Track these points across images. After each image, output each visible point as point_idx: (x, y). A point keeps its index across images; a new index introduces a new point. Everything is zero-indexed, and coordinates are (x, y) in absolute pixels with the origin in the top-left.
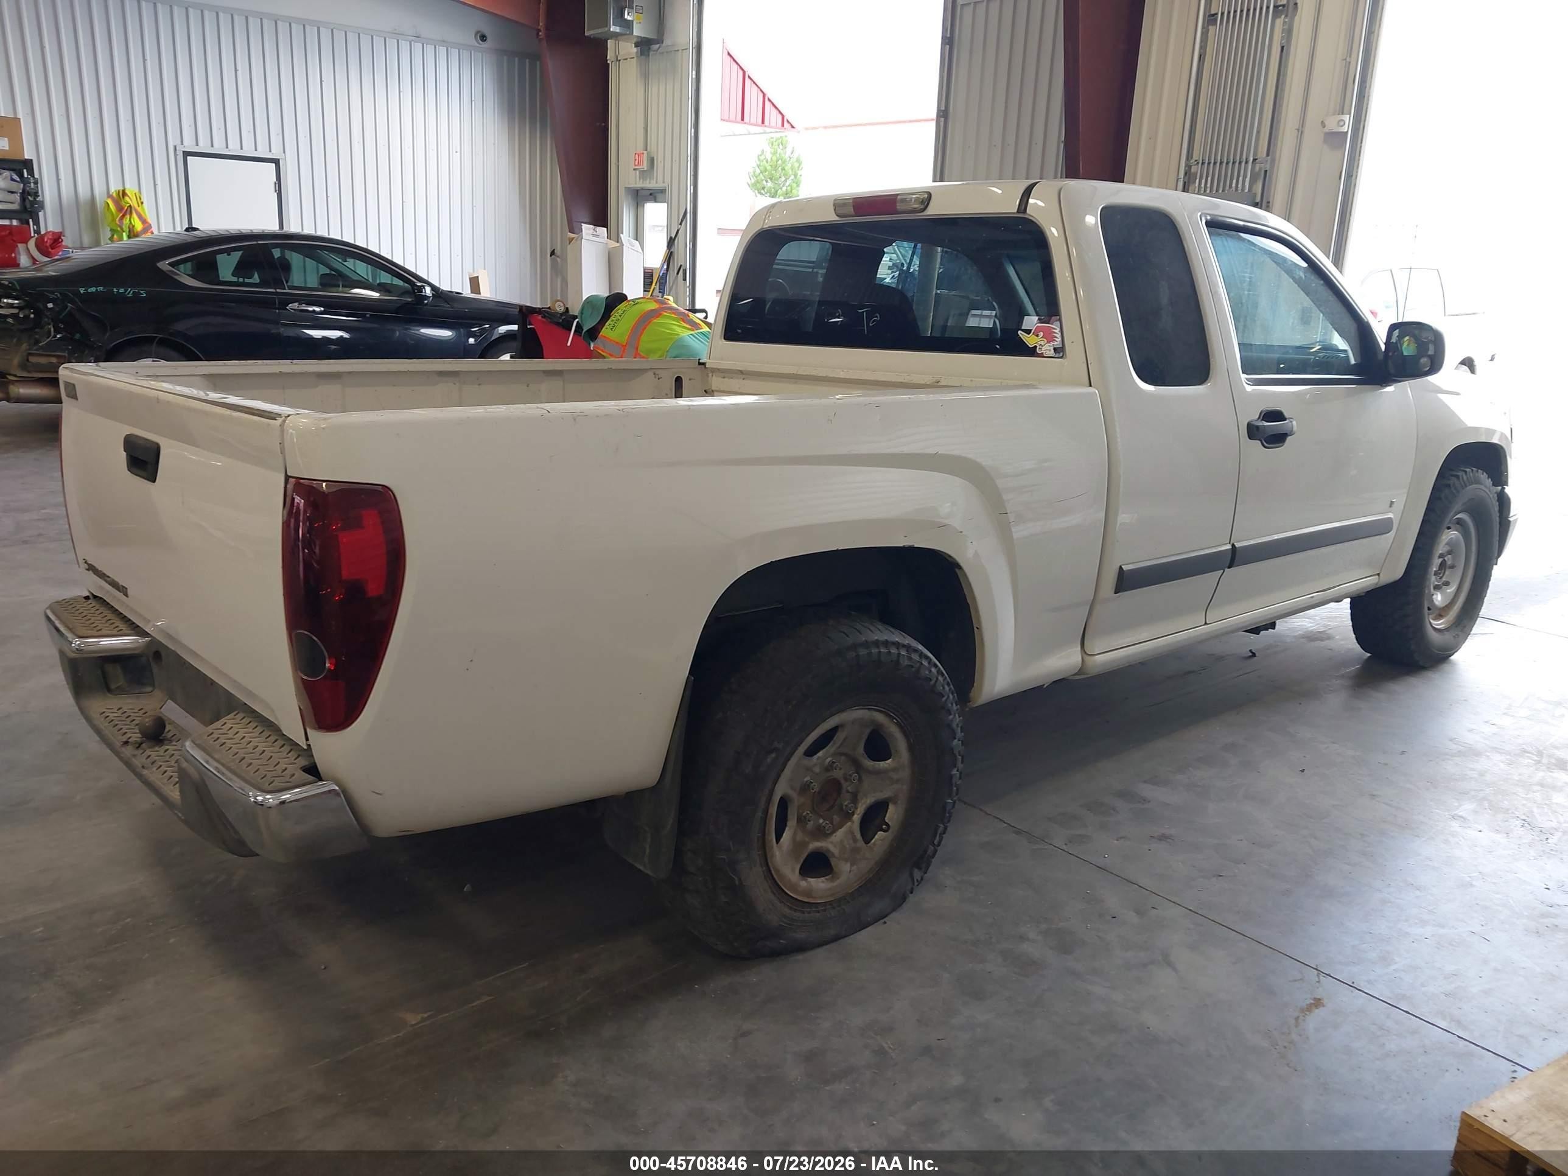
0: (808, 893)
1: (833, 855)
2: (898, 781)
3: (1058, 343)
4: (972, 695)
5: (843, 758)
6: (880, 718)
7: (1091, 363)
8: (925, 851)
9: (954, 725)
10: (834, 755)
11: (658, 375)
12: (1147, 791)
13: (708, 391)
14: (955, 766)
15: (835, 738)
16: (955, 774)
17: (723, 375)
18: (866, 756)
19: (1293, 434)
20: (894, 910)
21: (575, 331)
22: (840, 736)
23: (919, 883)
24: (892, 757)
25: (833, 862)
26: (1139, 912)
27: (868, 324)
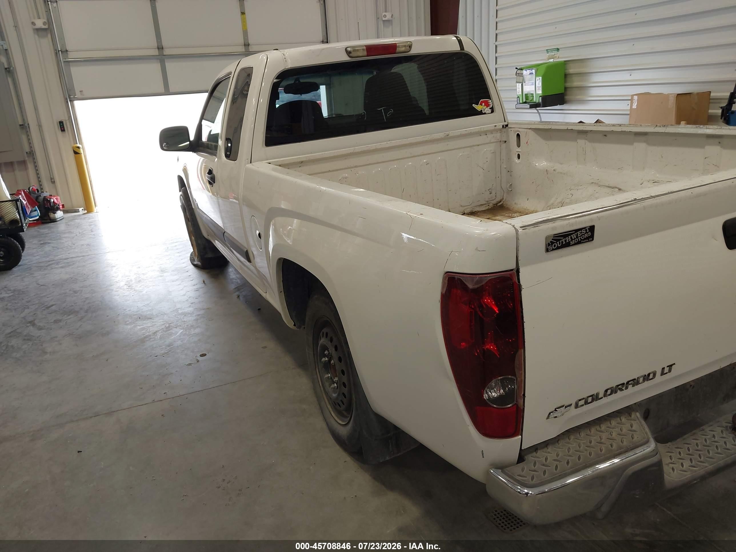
27: (386, 116)
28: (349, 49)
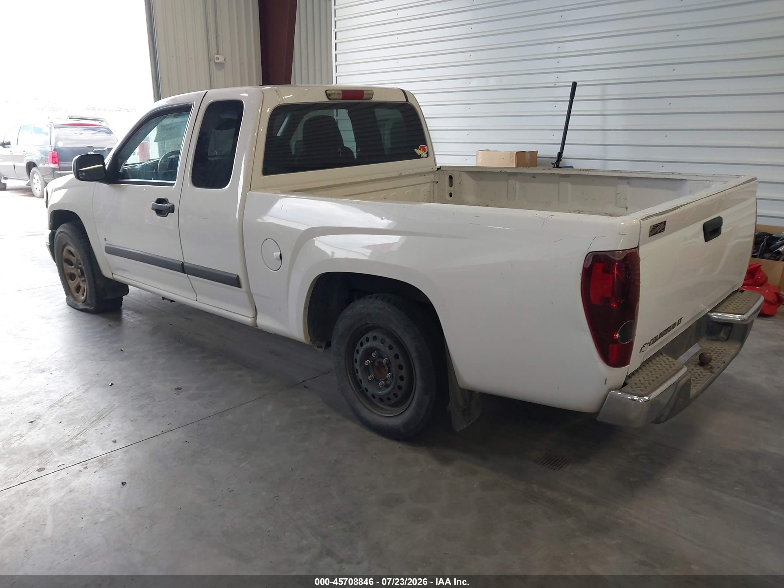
28: (328, 92)
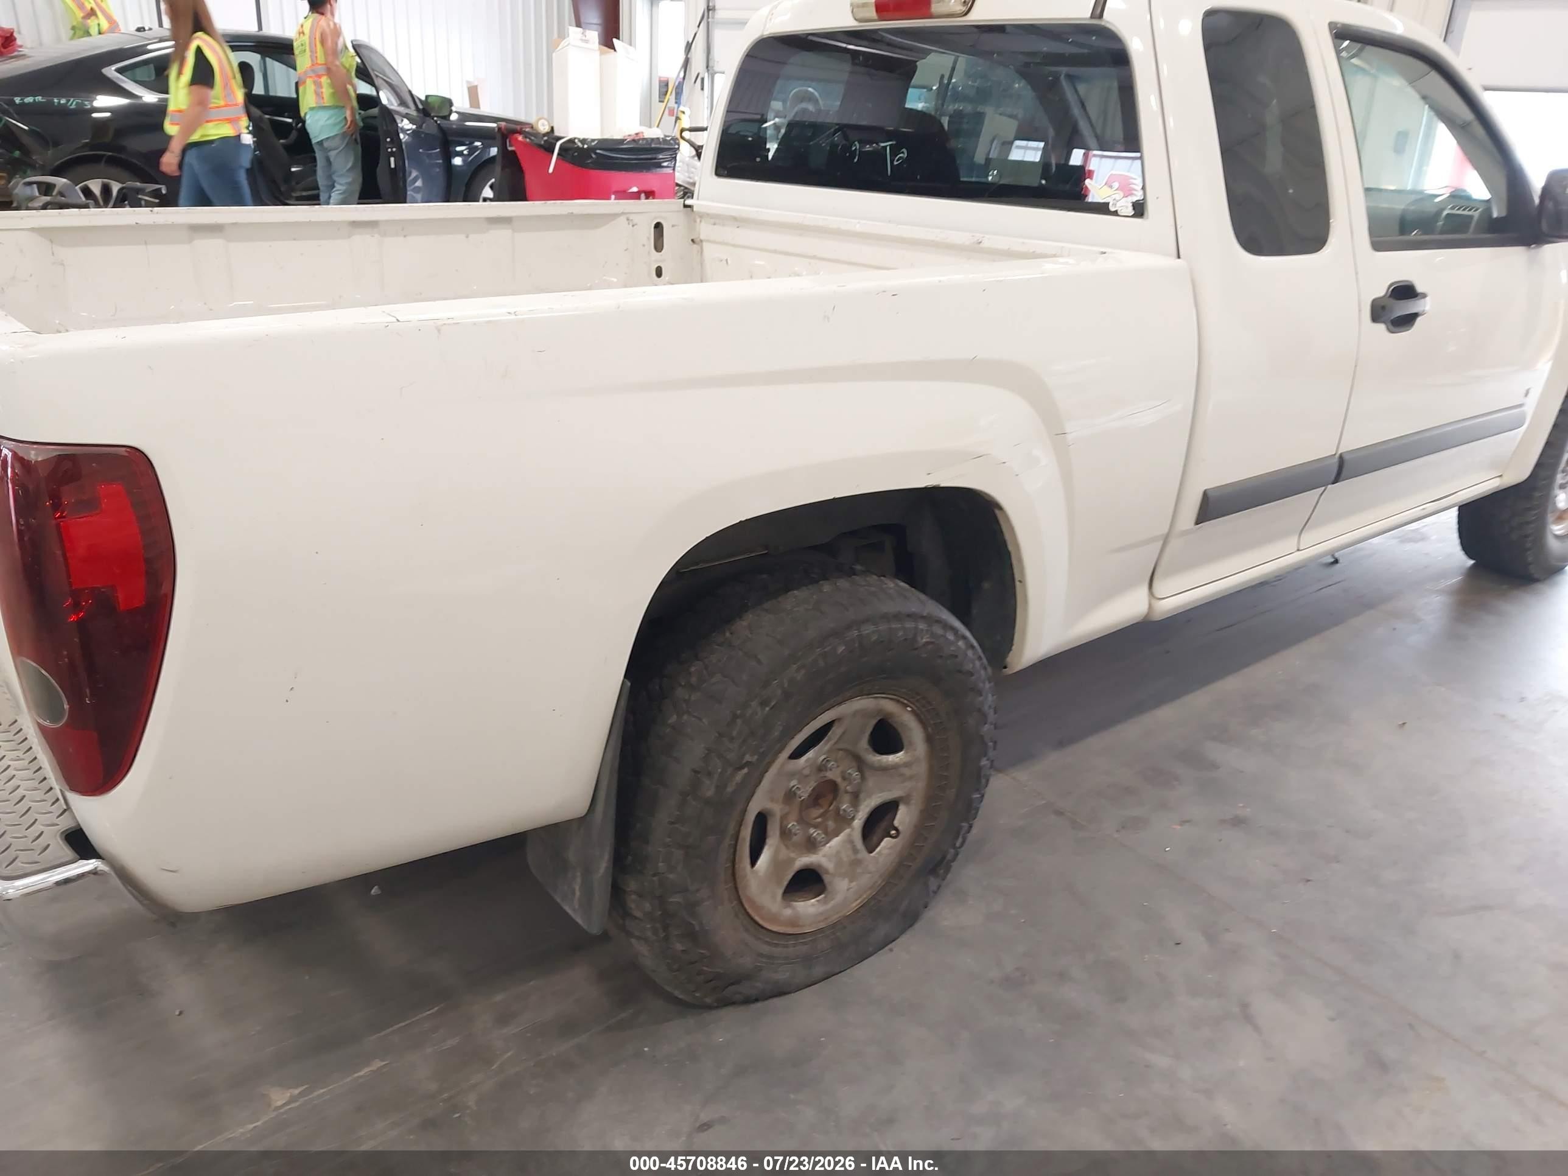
0: (793, 922)
1: (827, 872)
2: (911, 778)
3: (1138, 196)
4: (1009, 659)
5: (841, 752)
6: (889, 706)
7: (1181, 227)
8: (944, 858)
9: (986, 708)
10: (829, 751)
11: (632, 220)
12: (1215, 751)
13: (695, 240)
14: (985, 755)
15: (829, 734)
16: (984, 765)
17: (712, 221)
18: (871, 750)
19: (1425, 314)
20: (903, 932)
21: (559, 154)
22: (836, 732)
23: (935, 892)
24: (905, 747)
25: (826, 878)
26: (1211, 937)
27: (892, 162)
